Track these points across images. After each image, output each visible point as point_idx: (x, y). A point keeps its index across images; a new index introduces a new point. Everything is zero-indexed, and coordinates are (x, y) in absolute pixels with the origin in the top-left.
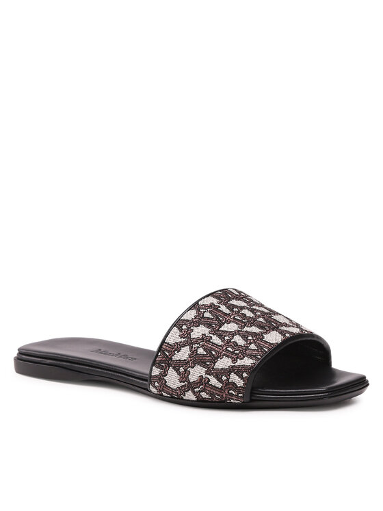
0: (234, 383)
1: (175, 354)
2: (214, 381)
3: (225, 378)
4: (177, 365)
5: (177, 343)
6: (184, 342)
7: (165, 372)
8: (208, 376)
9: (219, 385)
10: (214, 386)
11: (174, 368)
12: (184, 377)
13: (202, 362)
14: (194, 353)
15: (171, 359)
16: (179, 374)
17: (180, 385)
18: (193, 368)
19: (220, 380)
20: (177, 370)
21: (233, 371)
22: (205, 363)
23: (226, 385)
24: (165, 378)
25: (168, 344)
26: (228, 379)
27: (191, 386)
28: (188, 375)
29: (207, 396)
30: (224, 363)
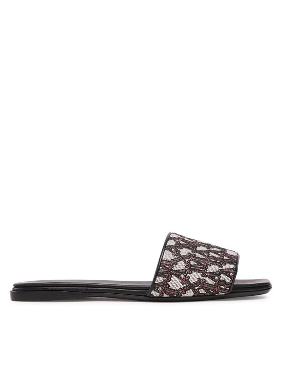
0: (224, 280)
1: (174, 266)
2: (209, 281)
3: (217, 278)
4: (178, 273)
5: (173, 259)
6: (177, 258)
7: (168, 279)
8: (204, 278)
9: (213, 283)
10: (210, 284)
11: (176, 275)
12: (185, 280)
13: (197, 270)
14: (188, 265)
15: (172, 270)
16: (181, 279)
17: (182, 286)
18: (191, 273)
19: (213, 279)
20: (179, 277)
21: (222, 273)
22: (199, 270)
23: (218, 283)
24: (168, 283)
25: (166, 260)
26: (219, 279)
27: (191, 286)
28: (188, 279)
29: (204, 292)
30: (213, 268)
